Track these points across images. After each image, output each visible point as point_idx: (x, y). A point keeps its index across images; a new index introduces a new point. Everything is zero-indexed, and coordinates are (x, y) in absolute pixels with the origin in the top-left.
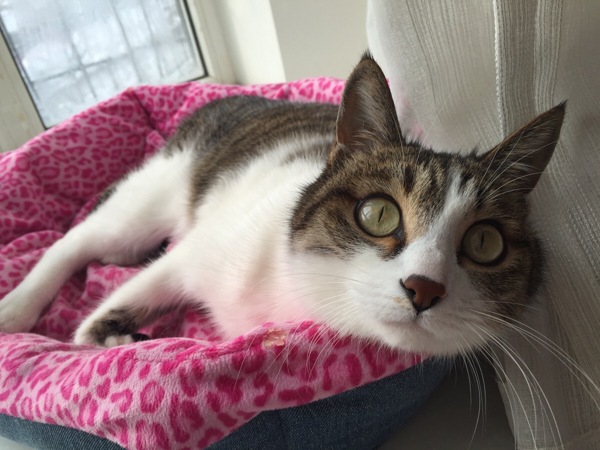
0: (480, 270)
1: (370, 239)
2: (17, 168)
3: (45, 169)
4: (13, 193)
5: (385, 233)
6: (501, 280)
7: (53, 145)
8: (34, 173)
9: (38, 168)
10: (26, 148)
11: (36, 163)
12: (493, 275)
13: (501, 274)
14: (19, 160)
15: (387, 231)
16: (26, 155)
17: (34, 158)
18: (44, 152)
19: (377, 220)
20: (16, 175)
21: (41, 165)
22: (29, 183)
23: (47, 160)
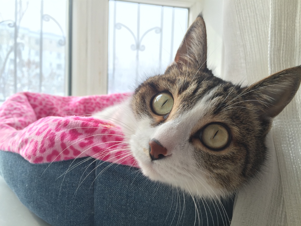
0: (204, 150)
1: (152, 114)
2: (80, 102)
3: (89, 107)
4: (72, 110)
5: (163, 113)
6: (215, 160)
7: (98, 100)
8: (85, 107)
9: (87, 105)
10: (87, 97)
11: (87, 103)
12: (212, 156)
13: (217, 157)
14: (82, 100)
15: (164, 113)
16: (86, 99)
17: (88, 101)
18: (93, 101)
19: (162, 105)
20: (77, 104)
21: (89, 105)
22: (80, 109)
23: (92, 104)
